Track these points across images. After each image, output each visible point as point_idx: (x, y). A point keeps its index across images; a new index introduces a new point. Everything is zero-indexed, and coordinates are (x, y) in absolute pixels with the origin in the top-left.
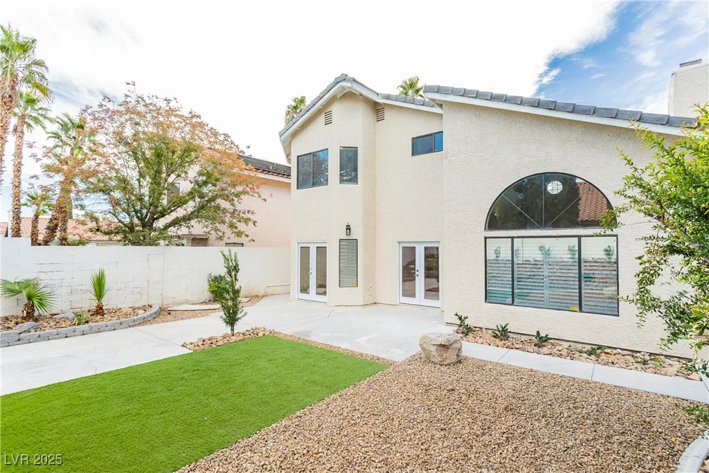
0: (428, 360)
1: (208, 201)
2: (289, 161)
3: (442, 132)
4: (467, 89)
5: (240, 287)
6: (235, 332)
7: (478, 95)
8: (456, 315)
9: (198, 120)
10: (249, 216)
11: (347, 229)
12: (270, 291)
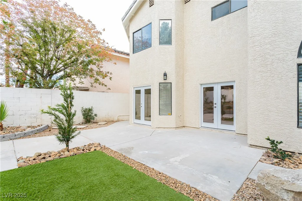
5: (75, 111)
6: (70, 148)
8: (268, 139)
11: (164, 75)
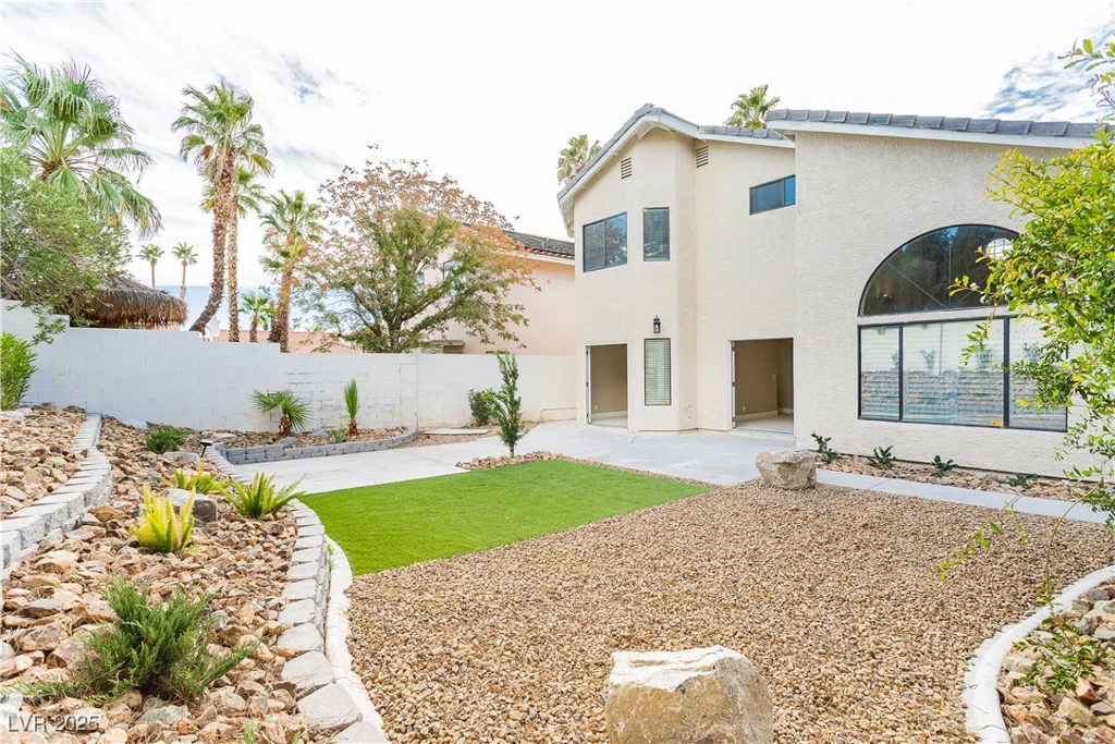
0: (768, 484)
1: (467, 293)
2: (571, 233)
3: (794, 176)
4: (832, 110)
5: (521, 398)
6: (515, 454)
7: (848, 118)
8: (814, 436)
9: (454, 186)
10: (519, 312)
11: (655, 324)
12: (547, 415)
